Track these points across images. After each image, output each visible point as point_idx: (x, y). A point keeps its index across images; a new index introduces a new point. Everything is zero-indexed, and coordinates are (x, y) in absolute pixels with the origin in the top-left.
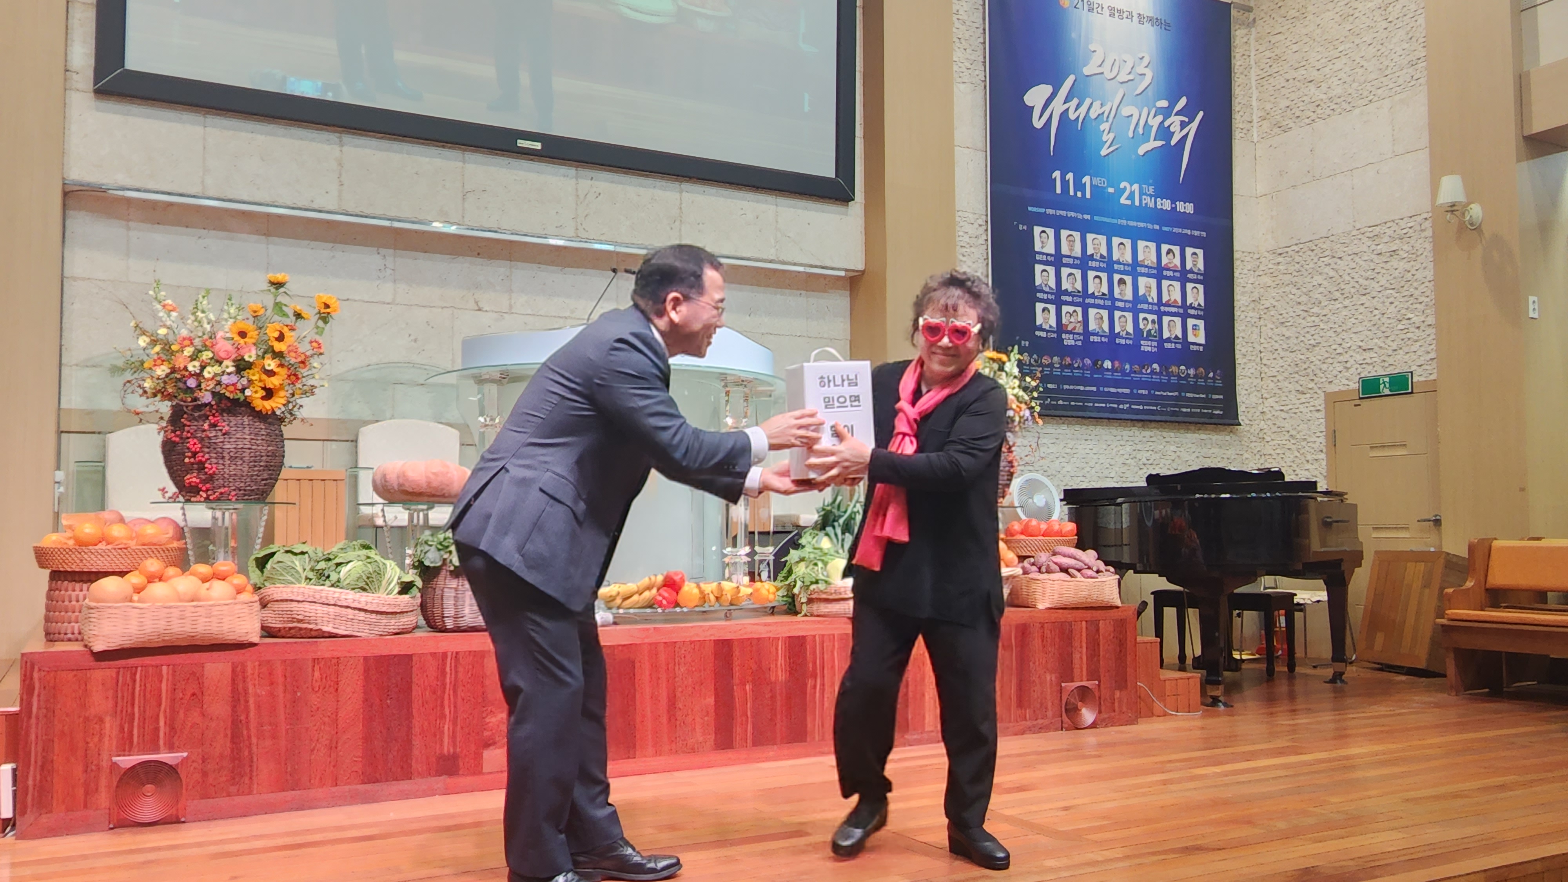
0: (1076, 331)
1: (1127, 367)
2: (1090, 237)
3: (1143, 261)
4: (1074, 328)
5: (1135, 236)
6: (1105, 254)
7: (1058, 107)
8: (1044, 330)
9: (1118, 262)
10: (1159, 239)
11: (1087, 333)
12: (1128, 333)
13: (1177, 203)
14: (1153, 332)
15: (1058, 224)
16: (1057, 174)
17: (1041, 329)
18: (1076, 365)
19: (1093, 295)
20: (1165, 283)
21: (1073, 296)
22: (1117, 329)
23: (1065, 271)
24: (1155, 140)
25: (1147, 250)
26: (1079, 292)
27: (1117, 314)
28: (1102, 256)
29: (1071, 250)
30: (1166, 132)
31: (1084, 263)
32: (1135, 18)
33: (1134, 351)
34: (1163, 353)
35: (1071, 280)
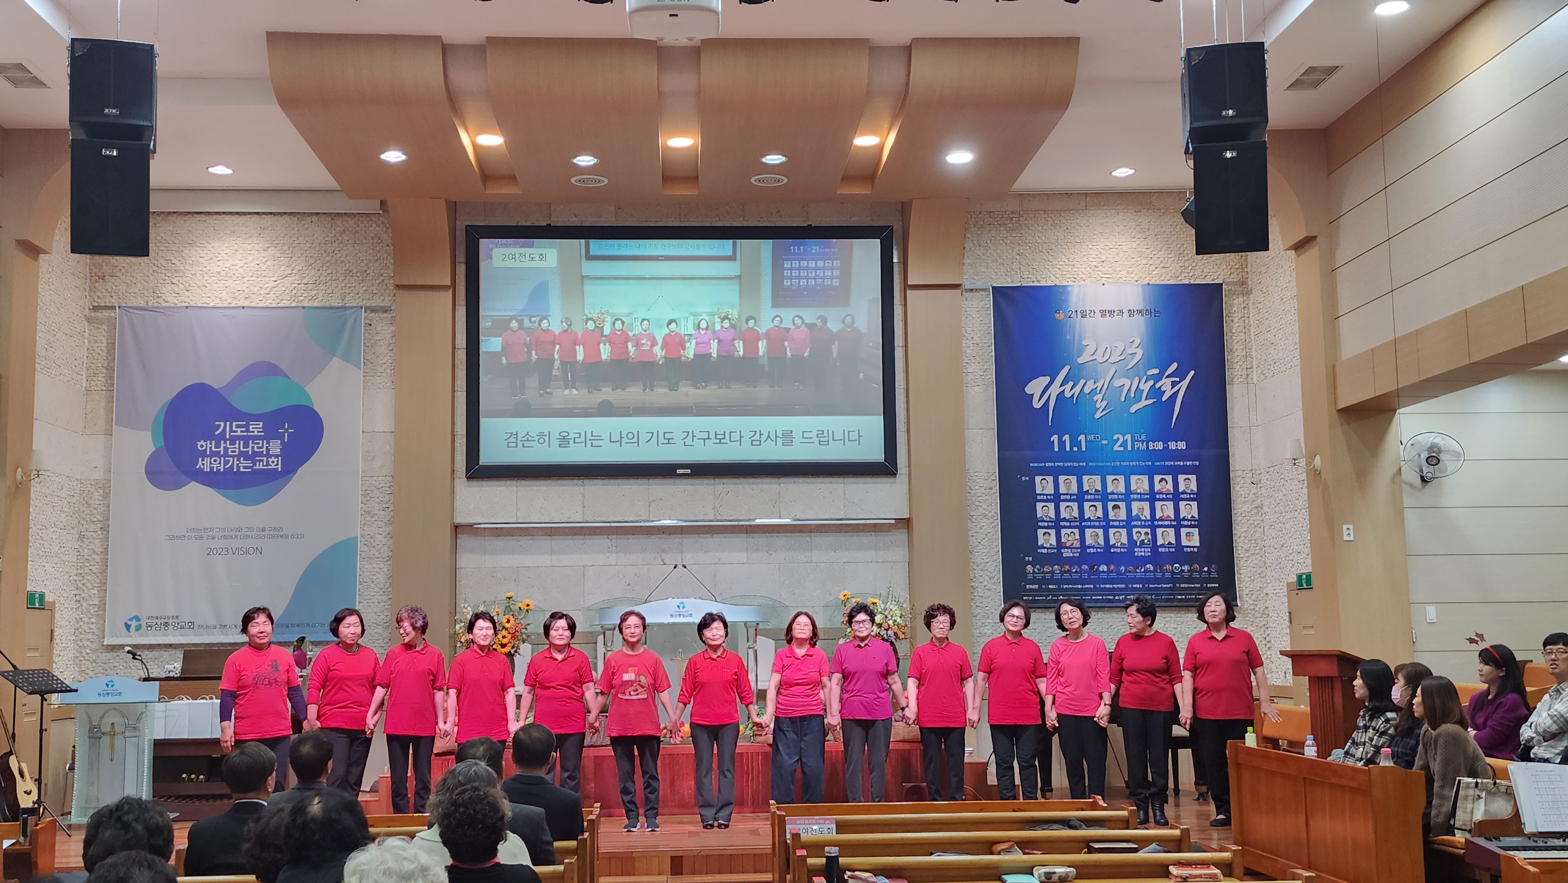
0: (1074, 546)
1: (1123, 568)
2: (1085, 478)
3: (1136, 490)
4: (1073, 544)
6: (1100, 489)
7: (1055, 390)
8: (1045, 548)
9: (1113, 493)
12: (1122, 544)
13: (1169, 443)
14: (1146, 541)
15: (1056, 473)
16: (1055, 438)
18: (1074, 571)
19: (1089, 519)
20: (1158, 504)
21: (1070, 522)
22: (1112, 541)
23: (1063, 505)
24: (1146, 399)
25: (1141, 481)
26: (1076, 518)
27: (1111, 531)
28: (1096, 491)
29: (1068, 490)
30: (1156, 392)
31: (1080, 497)
32: (1126, 314)
33: (1128, 556)
34: (1157, 556)
35: (1070, 511)
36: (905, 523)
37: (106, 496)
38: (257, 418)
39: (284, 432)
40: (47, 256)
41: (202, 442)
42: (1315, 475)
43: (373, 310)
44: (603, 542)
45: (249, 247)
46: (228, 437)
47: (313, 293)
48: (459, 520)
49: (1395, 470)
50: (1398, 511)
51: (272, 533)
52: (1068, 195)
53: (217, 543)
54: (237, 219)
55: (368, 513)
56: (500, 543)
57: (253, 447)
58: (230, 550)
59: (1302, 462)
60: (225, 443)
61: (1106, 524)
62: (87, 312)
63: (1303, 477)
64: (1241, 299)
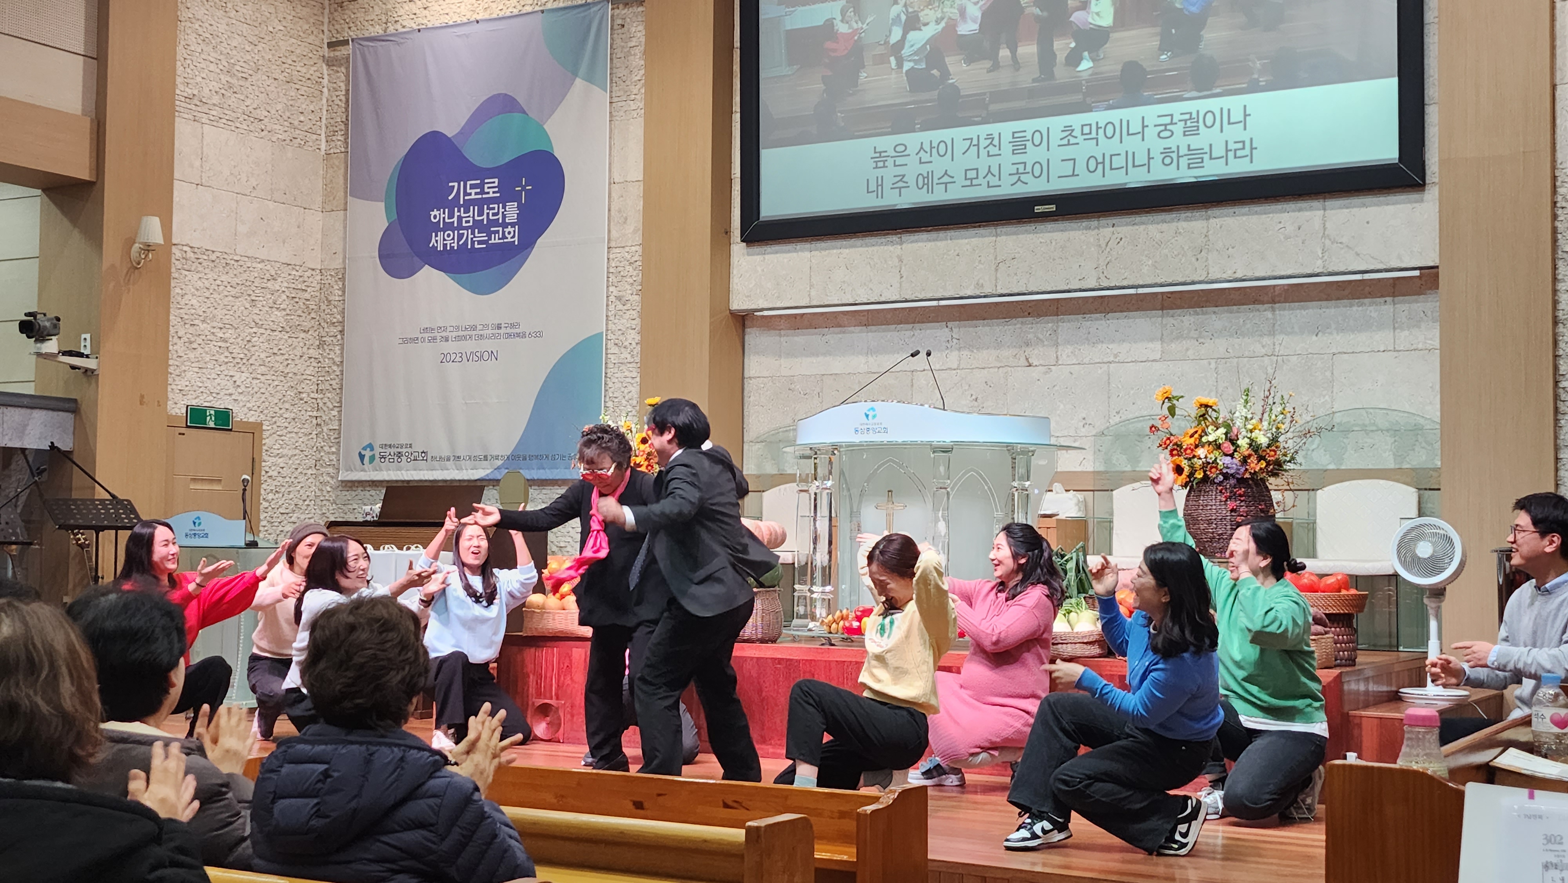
37: (343, 289)
38: (492, 173)
39: (521, 191)
41: (435, 212)
43: (625, 3)
46: (462, 202)
48: (736, 305)
51: (509, 330)
53: (451, 347)
57: (488, 214)
58: (464, 356)
60: (459, 211)
62: (326, 51)
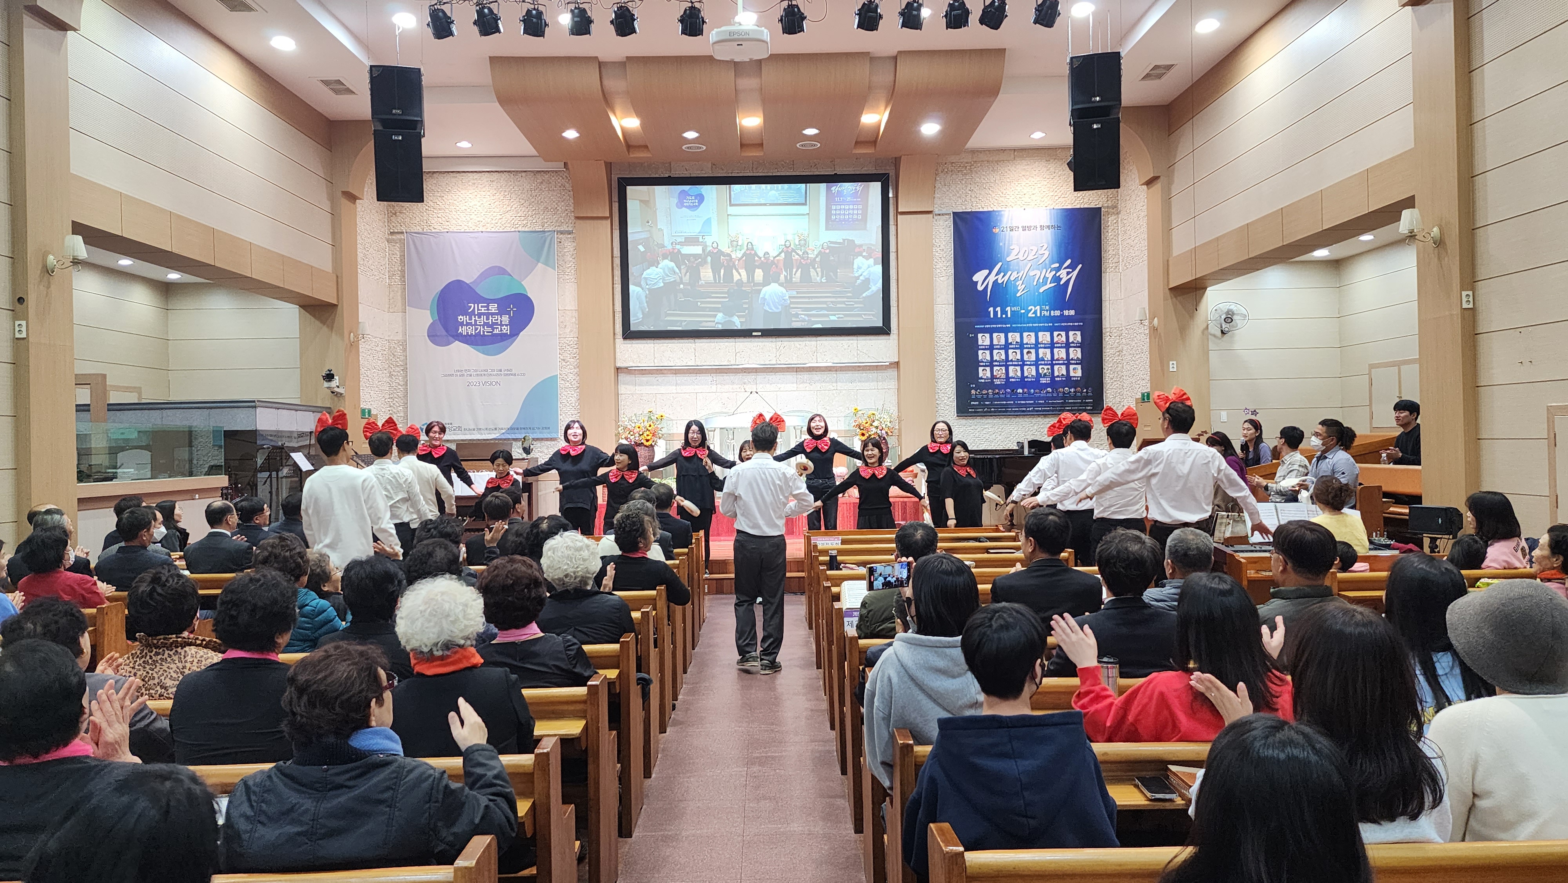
0: (1002, 377)
1: (1032, 391)
2: (1010, 335)
3: (1042, 341)
5: (1036, 331)
6: (1019, 341)
7: (992, 278)
8: (984, 379)
9: (1027, 344)
10: (1051, 330)
11: (1008, 377)
12: (1032, 376)
13: (1064, 311)
14: (1047, 374)
15: (991, 332)
16: (991, 309)
17: (982, 378)
18: (1001, 393)
19: (1012, 361)
20: (1056, 350)
21: (1000, 362)
22: (1026, 374)
23: (995, 352)
24: (1050, 284)
25: (1045, 336)
26: (1003, 360)
27: (1026, 368)
28: (1016, 342)
29: (999, 342)
30: (1057, 279)
31: (1006, 347)
32: (1039, 228)
33: (1036, 383)
34: (1053, 383)
35: (999, 355)
36: (897, 364)
37: (405, 350)
38: (494, 301)
40: (361, 201)
42: (1154, 330)
43: (562, 233)
44: (708, 378)
45: (484, 193)
47: (525, 222)
48: (619, 365)
49: (1205, 326)
50: (1206, 352)
51: (506, 372)
52: (1003, 150)
53: (473, 379)
54: (476, 176)
55: (564, 360)
56: (645, 379)
58: (482, 384)
59: (1146, 323)
61: (1022, 364)
62: (387, 236)
63: (1147, 332)
64: (1113, 217)
